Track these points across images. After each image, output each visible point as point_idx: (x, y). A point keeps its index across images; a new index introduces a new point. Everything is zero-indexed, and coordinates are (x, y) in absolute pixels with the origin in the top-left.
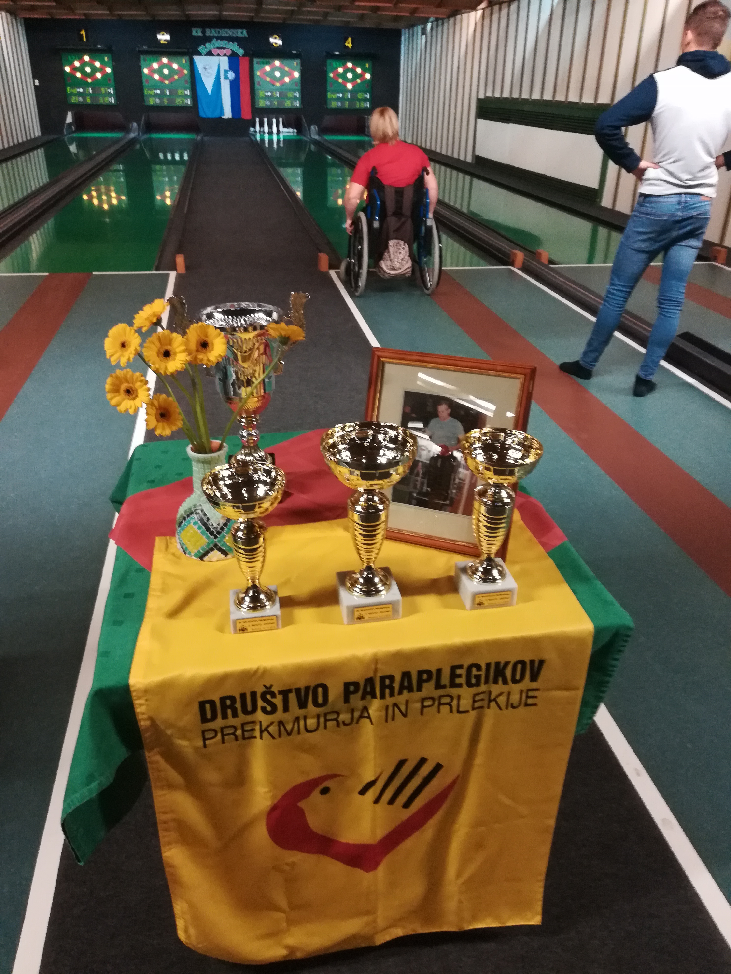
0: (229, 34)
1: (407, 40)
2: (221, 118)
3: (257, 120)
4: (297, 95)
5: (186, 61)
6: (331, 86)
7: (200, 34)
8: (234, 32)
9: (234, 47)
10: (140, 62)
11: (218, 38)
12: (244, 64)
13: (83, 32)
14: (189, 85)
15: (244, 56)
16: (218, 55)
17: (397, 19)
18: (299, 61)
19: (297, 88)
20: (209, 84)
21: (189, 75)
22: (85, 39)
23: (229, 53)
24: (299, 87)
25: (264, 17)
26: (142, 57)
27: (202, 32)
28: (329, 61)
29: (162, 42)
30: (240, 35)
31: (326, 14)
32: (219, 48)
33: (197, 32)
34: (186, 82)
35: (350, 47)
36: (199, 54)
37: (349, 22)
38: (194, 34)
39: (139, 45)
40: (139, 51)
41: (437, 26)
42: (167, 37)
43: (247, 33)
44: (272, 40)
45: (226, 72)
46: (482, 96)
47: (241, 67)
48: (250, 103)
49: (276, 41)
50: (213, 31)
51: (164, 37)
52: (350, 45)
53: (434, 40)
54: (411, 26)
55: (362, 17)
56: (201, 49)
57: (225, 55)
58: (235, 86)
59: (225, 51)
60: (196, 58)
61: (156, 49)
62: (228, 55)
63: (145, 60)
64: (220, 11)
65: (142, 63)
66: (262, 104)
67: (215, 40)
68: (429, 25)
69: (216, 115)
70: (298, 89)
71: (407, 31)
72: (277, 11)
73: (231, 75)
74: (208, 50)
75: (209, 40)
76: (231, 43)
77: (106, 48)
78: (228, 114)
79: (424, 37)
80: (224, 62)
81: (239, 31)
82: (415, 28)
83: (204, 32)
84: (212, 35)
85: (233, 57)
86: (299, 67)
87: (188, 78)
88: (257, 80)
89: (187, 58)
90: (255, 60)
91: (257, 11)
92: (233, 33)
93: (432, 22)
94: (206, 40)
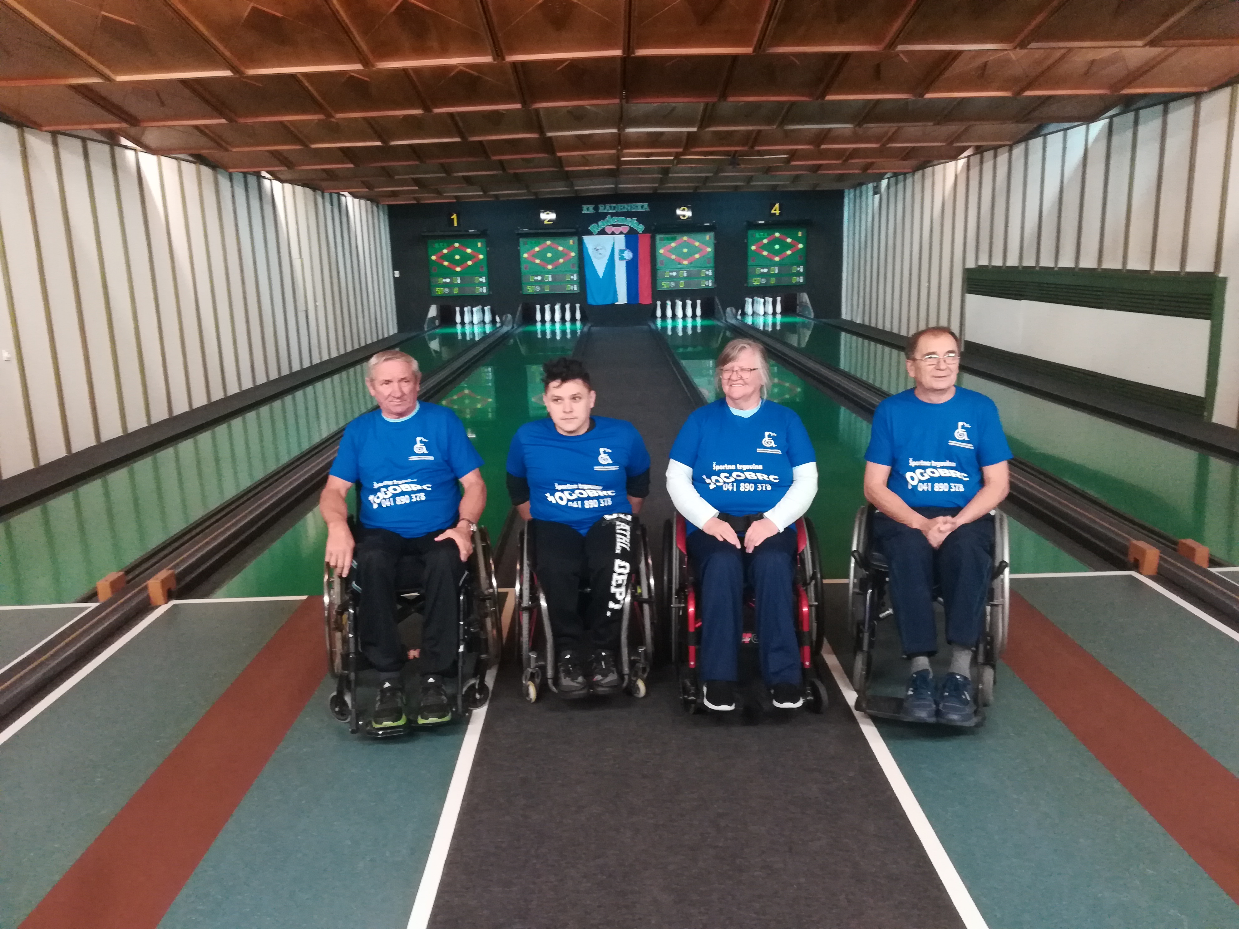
0: (627, 209)
1: (852, 201)
2: (613, 305)
3: (659, 303)
4: (710, 273)
5: (574, 243)
6: (753, 261)
7: (591, 211)
8: (633, 207)
9: (633, 223)
10: (519, 246)
11: (613, 215)
12: (644, 242)
13: (454, 217)
14: (576, 269)
15: (644, 232)
16: (613, 233)
17: (841, 178)
18: (712, 234)
19: (709, 265)
20: (600, 266)
21: (577, 258)
22: (456, 224)
23: (626, 230)
24: (712, 264)
25: (670, 187)
26: (522, 241)
27: (594, 209)
28: (750, 232)
29: (546, 222)
30: (640, 209)
31: (750, 179)
32: (614, 225)
33: (588, 209)
34: (573, 265)
35: (777, 214)
36: (590, 233)
37: (777, 185)
38: (585, 211)
39: (519, 228)
40: (518, 234)
41: (897, 183)
42: (553, 216)
43: (649, 206)
44: (679, 212)
45: (622, 251)
46: (971, 264)
47: (640, 245)
48: (650, 285)
49: (684, 213)
50: (608, 206)
51: (548, 217)
52: (778, 212)
53: (892, 199)
54: (858, 185)
55: (796, 178)
56: (593, 227)
57: (621, 233)
58: (632, 267)
59: (621, 229)
60: (586, 239)
61: (540, 231)
62: (625, 233)
63: (526, 244)
64: (616, 184)
65: (522, 248)
66: (665, 285)
67: (609, 216)
68: (884, 183)
69: (608, 302)
70: (710, 267)
71: (852, 191)
72: (686, 180)
73: (628, 255)
74: (600, 229)
75: (603, 216)
76: (629, 219)
77: (479, 233)
78: (622, 299)
79: (877, 196)
80: (620, 241)
81: (639, 205)
82: (864, 187)
83: (597, 209)
84: (606, 211)
85: (631, 236)
86: (713, 241)
87: (576, 261)
88: (659, 259)
89: (576, 239)
90: (658, 237)
91: (662, 181)
92: (631, 207)
93: (889, 178)
94: (598, 217)
